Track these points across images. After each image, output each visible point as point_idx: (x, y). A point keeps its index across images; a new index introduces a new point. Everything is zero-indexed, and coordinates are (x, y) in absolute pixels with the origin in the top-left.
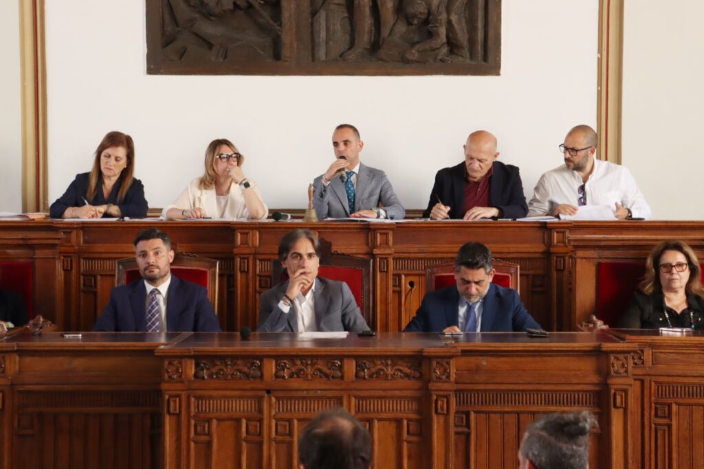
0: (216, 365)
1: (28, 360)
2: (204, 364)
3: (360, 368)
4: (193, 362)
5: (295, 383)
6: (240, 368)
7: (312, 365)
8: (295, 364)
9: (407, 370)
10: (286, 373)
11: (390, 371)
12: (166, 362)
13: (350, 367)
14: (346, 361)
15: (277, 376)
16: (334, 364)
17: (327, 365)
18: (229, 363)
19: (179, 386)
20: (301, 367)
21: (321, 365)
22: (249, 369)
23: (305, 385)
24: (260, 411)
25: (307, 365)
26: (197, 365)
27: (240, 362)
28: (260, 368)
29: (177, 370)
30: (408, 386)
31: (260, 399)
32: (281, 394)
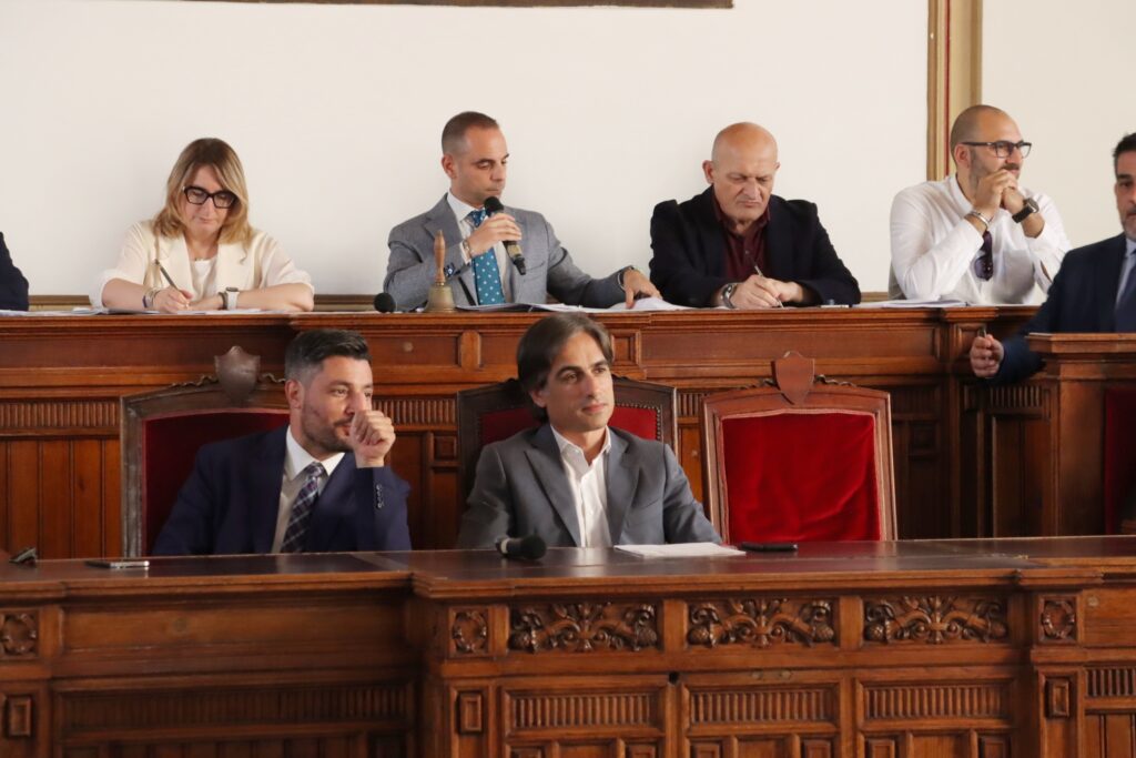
0: (555, 618)
1: (83, 620)
2: (532, 616)
3: (874, 615)
4: (507, 611)
5: (733, 655)
6: (612, 622)
7: (771, 612)
8: (731, 613)
9: (976, 621)
10: (713, 634)
11: (940, 624)
12: (453, 614)
13: (852, 615)
14: (843, 602)
15: (691, 640)
16: (816, 610)
17: (800, 613)
18: (587, 612)
19: (481, 668)
20: (744, 618)
21: (789, 612)
22: (631, 624)
23: (756, 660)
24: (657, 721)
25: (758, 613)
26: (515, 619)
27: (610, 610)
28: (655, 621)
29: (478, 632)
30: (980, 658)
31: (656, 694)
32: (702, 681)
